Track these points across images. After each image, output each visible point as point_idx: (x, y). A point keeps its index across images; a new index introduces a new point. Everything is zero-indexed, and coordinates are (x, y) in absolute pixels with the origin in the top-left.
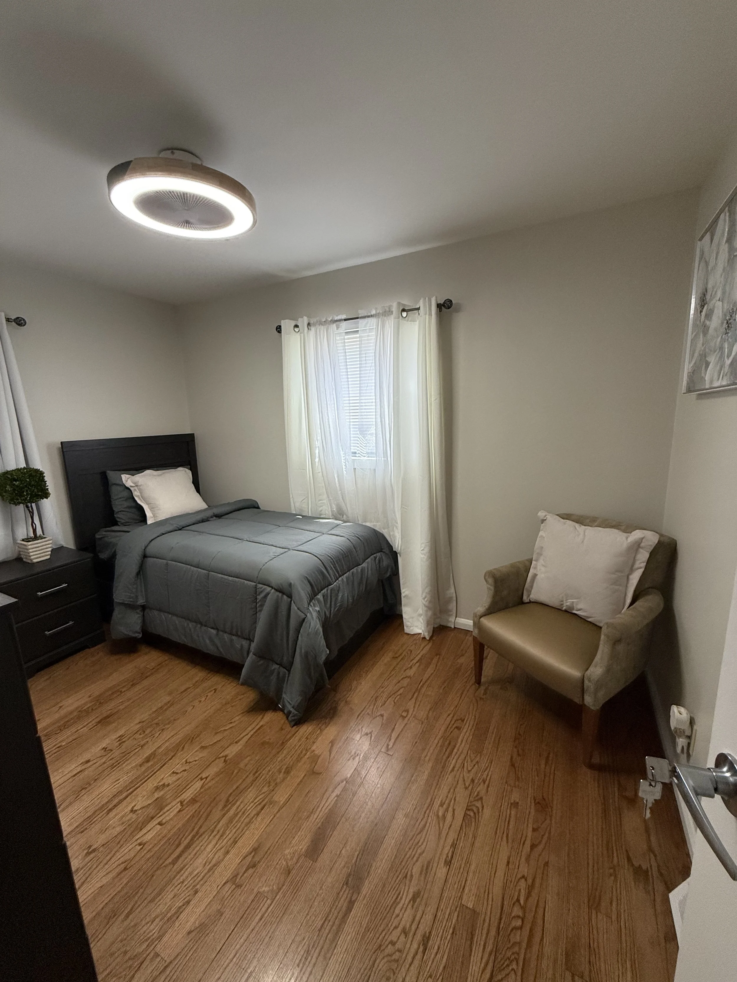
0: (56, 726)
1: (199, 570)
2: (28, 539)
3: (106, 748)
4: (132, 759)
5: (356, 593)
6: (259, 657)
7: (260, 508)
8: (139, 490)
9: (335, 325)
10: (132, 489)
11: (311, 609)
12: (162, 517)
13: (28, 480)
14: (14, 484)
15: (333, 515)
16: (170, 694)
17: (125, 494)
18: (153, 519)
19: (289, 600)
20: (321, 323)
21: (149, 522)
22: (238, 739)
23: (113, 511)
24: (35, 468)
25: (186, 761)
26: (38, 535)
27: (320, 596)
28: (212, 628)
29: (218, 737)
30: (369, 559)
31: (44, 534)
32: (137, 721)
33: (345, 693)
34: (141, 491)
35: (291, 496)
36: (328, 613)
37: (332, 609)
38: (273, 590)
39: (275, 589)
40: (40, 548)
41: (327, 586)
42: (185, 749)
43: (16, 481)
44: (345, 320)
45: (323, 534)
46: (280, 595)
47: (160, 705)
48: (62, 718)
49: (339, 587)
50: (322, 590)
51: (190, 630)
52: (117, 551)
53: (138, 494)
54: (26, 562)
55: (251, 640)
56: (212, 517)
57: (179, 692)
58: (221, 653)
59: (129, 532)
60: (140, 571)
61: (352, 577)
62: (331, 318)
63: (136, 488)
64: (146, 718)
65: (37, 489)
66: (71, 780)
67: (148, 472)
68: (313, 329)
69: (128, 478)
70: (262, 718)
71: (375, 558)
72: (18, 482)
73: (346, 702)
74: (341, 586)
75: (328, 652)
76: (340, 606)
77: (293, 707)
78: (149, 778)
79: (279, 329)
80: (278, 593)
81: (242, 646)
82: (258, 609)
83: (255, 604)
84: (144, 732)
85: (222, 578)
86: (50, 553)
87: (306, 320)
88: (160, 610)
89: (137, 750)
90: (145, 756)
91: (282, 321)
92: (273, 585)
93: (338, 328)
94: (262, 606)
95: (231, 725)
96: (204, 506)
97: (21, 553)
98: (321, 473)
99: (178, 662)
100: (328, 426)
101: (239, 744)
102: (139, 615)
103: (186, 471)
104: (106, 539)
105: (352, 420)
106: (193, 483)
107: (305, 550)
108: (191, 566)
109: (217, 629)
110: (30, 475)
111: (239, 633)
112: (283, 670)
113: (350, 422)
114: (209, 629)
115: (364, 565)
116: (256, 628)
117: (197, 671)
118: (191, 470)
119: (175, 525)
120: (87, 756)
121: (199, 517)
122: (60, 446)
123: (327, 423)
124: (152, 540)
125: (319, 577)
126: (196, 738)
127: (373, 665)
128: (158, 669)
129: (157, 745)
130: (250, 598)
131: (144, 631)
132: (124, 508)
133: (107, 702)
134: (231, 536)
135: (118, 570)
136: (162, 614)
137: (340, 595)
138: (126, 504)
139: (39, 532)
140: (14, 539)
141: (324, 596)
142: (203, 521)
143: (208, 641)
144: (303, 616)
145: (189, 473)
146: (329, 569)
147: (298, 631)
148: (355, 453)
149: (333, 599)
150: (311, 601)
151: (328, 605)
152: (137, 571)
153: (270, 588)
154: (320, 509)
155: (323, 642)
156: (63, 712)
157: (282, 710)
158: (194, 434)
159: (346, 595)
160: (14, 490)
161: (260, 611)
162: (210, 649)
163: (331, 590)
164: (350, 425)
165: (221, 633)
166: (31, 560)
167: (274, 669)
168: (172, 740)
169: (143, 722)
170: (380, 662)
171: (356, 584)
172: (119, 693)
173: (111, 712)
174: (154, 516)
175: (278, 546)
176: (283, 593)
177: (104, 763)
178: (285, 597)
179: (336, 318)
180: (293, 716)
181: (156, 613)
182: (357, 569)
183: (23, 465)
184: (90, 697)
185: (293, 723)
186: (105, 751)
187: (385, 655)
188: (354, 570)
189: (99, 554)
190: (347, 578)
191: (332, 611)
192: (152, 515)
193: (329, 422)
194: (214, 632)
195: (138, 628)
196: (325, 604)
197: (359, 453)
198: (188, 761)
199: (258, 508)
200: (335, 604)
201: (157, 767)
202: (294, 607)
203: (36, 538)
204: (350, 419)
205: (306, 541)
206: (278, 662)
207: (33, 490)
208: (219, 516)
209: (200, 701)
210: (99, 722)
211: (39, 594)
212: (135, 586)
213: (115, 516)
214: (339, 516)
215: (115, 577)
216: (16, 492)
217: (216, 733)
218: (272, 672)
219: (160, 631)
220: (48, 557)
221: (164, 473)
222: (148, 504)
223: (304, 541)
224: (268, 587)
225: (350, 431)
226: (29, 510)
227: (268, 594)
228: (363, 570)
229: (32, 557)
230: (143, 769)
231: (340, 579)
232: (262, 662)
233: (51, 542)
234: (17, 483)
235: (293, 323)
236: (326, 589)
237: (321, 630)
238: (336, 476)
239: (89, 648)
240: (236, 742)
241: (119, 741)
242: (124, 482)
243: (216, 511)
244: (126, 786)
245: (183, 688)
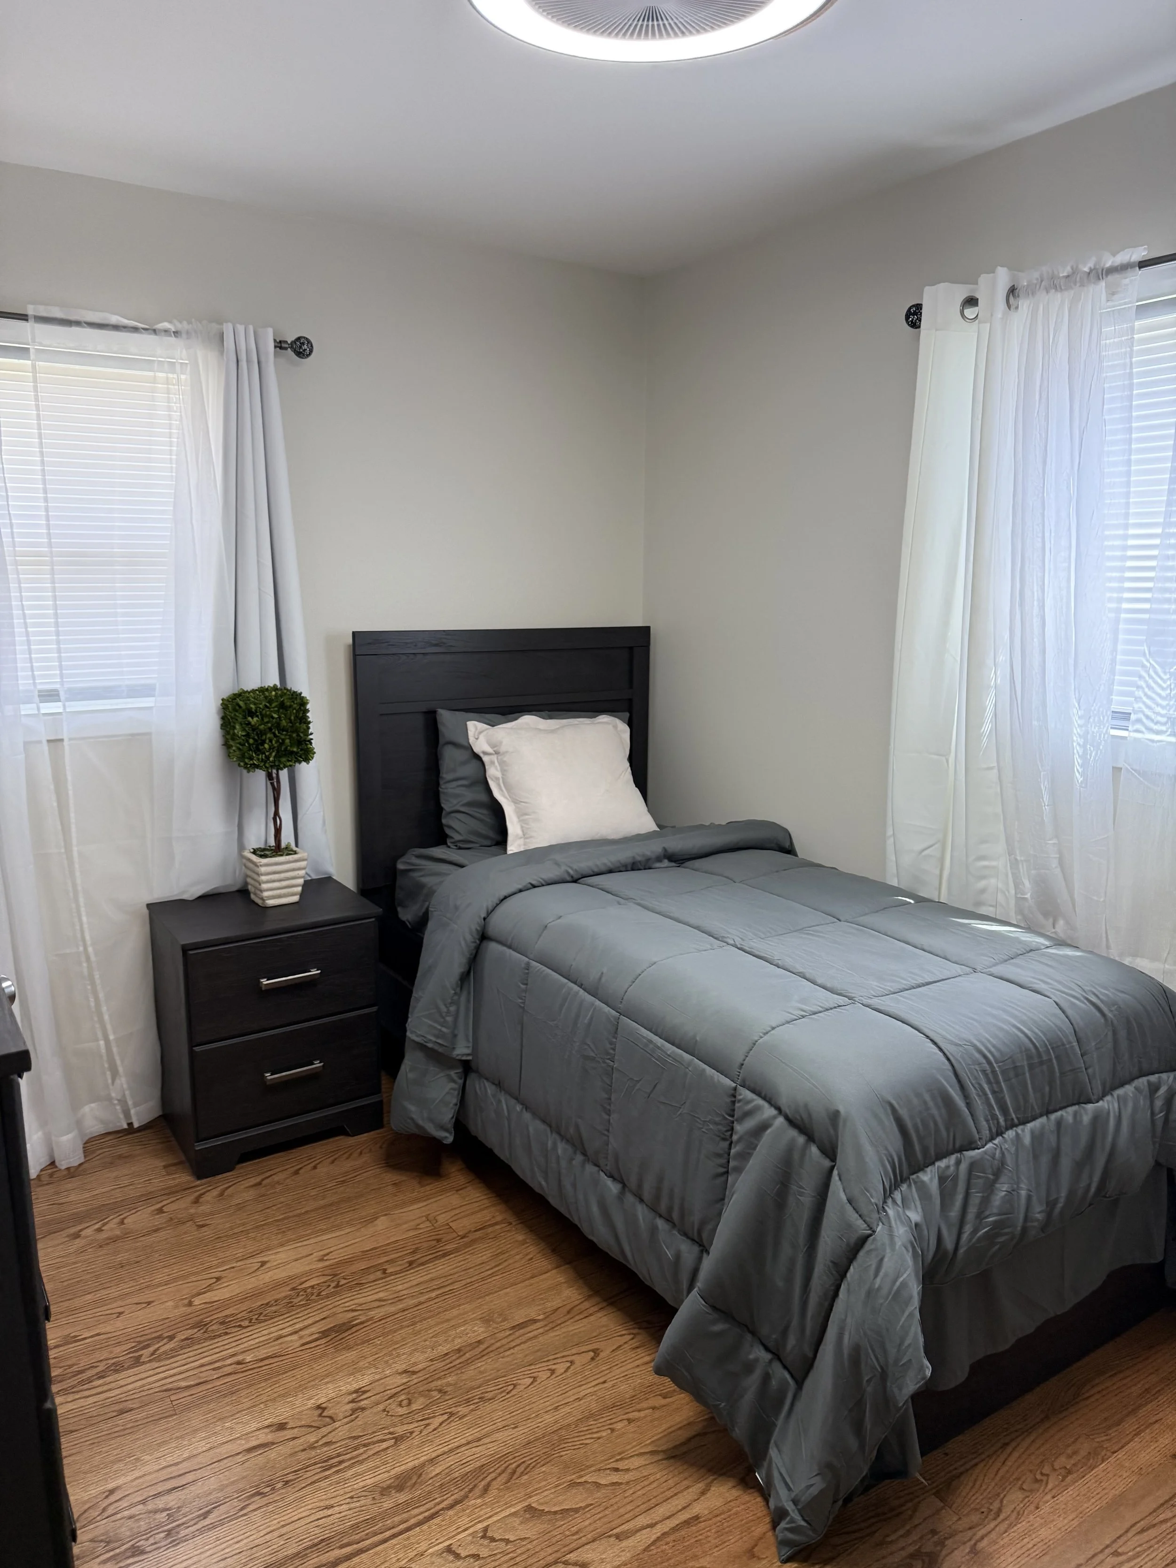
0: (244, 1306)
1: (598, 1003)
2: (264, 850)
3: (324, 1409)
4: (371, 1464)
5: (1063, 1194)
6: (714, 1308)
7: (796, 855)
8: (502, 763)
9: (1103, 284)
10: (485, 759)
11: (891, 1212)
12: (541, 840)
13: (275, 716)
14: (249, 723)
15: (1020, 911)
16: (487, 1320)
17: (470, 770)
18: (521, 841)
19: (827, 1163)
20: (1054, 284)
21: (513, 847)
22: (625, 1527)
23: (442, 809)
24: (294, 689)
25: (486, 1530)
26: (283, 845)
27: (929, 1177)
28: (611, 1176)
29: (575, 1499)
30: (1129, 1089)
31: (297, 846)
32: (401, 1367)
33: (975, 1518)
34: (504, 767)
35: (890, 832)
36: (949, 1244)
37: (968, 1229)
38: (781, 1120)
39: (787, 1118)
40: (283, 875)
41: (961, 1150)
42: (493, 1492)
43: (252, 714)
44: (1143, 264)
45: (975, 971)
46: (801, 1140)
47: (458, 1343)
48: (257, 1293)
49: (1003, 1162)
50: (940, 1157)
51: (558, 1162)
52: (430, 909)
53: (499, 774)
54: (253, 902)
55: (704, 1249)
56: (659, 859)
57: (506, 1325)
58: (623, 1252)
59: (462, 866)
60: (469, 972)
61: (1053, 1139)
62: (1091, 264)
63: (494, 758)
64: (420, 1367)
65: (291, 738)
66: (240, 1458)
67: (528, 720)
68: (1024, 305)
69: (480, 733)
70: (703, 1493)
71: (1154, 1089)
72: (255, 719)
73: (974, 1551)
74: (1009, 1160)
75: (928, 1373)
76: (996, 1225)
77: (795, 1502)
78: (394, 1536)
79: (914, 317)
80: (793, 1133)
81: (678, 1256)
82: (732, 1164)
83: (725, 1144)
84: (409, 1404)
85: (651, 1041)
86: (300, 889)
87: (1003, 278)
88: (499, 1085)
89: (384, 1445)
90: (398, 1470)
91: (927, 290)
92: (783, 1102)
93: (1112, 293)
94: (745, 1156)
95: (615, 1478)
96: (645, 823)
97: (249, 880)
98: (995, 771)
99: (520, 1238)
100: (1036, 622)
101: (625, 1543)
102: (453, 1085)
103: (615, 727)
104: (415, 875)
105: (1125, 606)
106: (631, 759)
107: (903, 1015)
108: (581, 986)
109: (624, 1186)
110: (282, 705)
111: (675, 1216)
112: (779, 1373)
113: (1118, 611)
114: (602, 1174)
115: (1108, 1104)
116: (720, 1214)
117: (561, 1279)
118: (630, 724)
119: (564, 868)
120: (282, 1412)
121: (624, 855)
122: (350, 641)
123: (1036, 611)
124: (505, 898)
125: (935, 1112)
126: (522, 1474)
127: (1095, 1457)
128: (474, 1241)
129: (429, 1452)
130: (716, 1124)
131: (460, 1126)
132: (464, 805)
133: (351, 1288)
134: (693, 921)
135: (426, 959)
136: (503, 1097)
137: (1002, 1189)
138: (470, 795)
139: (287, 837)
140: (241, 847)
141: (942, 1180)
142: (634, 866)
143: (595, 1209)
144: (861, 1227)
145: (623, 731)
146: (973, 1092)
147: (840, 1271)
148: (1126, 716)
149: (976, 1199)
150: (895, 1185)
151: (954, 1212)
152: (462, 970)
153: (773, 1112)
154: (982, 884)
155: (915, 1335)
156: (267, 1277)
157: (765, 1493)
158: (648, 629)
159: (1023, 1193)
160: (248, 735)
161: (739, 1170)
162: (600, 1234)
163: (973, 1166)
164: (1117, 620)
165: (630, 1198)
166: (262, 899)
167: (757, 1360)
168: (467, 1453)
169: (414, 1373)
170: (1120, 1455)
171: (1066, 1165)
172: (379, 1274)
173: (354, 1318)
174: (525, 835)
175: (819, 981)
176: (810, 1138)
177: (312, 1447)
178: (814, 1149)
179: (1110, 261)
180: (790, 1530)
181: (490, 1089)
182: (1075, 1114)
183: (273, 680)
184: (321, 1260)
185: (787, 1552)
186: (320, 1415)
187: (1146, 1435)
188: (1068, 1114)
189: (399, 909)
190: (1037, 1138)
191: (965, 1237)
192: (520, 832)
193: (1042, 607)
194: (613, 1188)
195: (447, 1115)
196: (945, 1205)
197: (1139, 721)
198: (489, 1534)
199: (790, 851)
200: (980, 1216)
201: (418, 1514)
202: (837, 1189)
203: (278, 850)
204: (1120, 600)
205: (913, 982)
206: (771, 1345)
207: (283, 740)
208: (678, 859)
209: (553, 1371)
210: (324, 1334)
211: (265, 982)
212: (453, 1009)
213: (444, 821)
214: (1040, 918)
215: (419, 974)
216: (251, 741)
217: (573, 1484)
218: (749, 1367)
219: (492, 1139)
220: (296, 898)
221: (563, 727)
222: (516, 802)
223: (905, 983)
224: (766, 1105)
225: (1115, 641)
226: (272, 784)
227: (763, 1127)
228: (1098, 1120)
229: (266, 894)
230: (387, 1504)
231: (1010, 1134)
232: (719, 1327)
233: (303, 864)
234: (254, 721)
235: (961, 292)
236: (953, 1159)
237: (915, 1289)
238: (1044, 786)
239: (347, 1134)
240: (618, 1537)
241: (353, 1401)
242: (472, 740)
243: (676, 844)
244: (343, 1533)
245: (519, 1316)
